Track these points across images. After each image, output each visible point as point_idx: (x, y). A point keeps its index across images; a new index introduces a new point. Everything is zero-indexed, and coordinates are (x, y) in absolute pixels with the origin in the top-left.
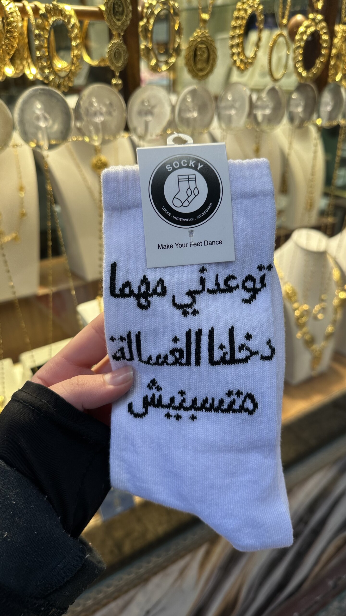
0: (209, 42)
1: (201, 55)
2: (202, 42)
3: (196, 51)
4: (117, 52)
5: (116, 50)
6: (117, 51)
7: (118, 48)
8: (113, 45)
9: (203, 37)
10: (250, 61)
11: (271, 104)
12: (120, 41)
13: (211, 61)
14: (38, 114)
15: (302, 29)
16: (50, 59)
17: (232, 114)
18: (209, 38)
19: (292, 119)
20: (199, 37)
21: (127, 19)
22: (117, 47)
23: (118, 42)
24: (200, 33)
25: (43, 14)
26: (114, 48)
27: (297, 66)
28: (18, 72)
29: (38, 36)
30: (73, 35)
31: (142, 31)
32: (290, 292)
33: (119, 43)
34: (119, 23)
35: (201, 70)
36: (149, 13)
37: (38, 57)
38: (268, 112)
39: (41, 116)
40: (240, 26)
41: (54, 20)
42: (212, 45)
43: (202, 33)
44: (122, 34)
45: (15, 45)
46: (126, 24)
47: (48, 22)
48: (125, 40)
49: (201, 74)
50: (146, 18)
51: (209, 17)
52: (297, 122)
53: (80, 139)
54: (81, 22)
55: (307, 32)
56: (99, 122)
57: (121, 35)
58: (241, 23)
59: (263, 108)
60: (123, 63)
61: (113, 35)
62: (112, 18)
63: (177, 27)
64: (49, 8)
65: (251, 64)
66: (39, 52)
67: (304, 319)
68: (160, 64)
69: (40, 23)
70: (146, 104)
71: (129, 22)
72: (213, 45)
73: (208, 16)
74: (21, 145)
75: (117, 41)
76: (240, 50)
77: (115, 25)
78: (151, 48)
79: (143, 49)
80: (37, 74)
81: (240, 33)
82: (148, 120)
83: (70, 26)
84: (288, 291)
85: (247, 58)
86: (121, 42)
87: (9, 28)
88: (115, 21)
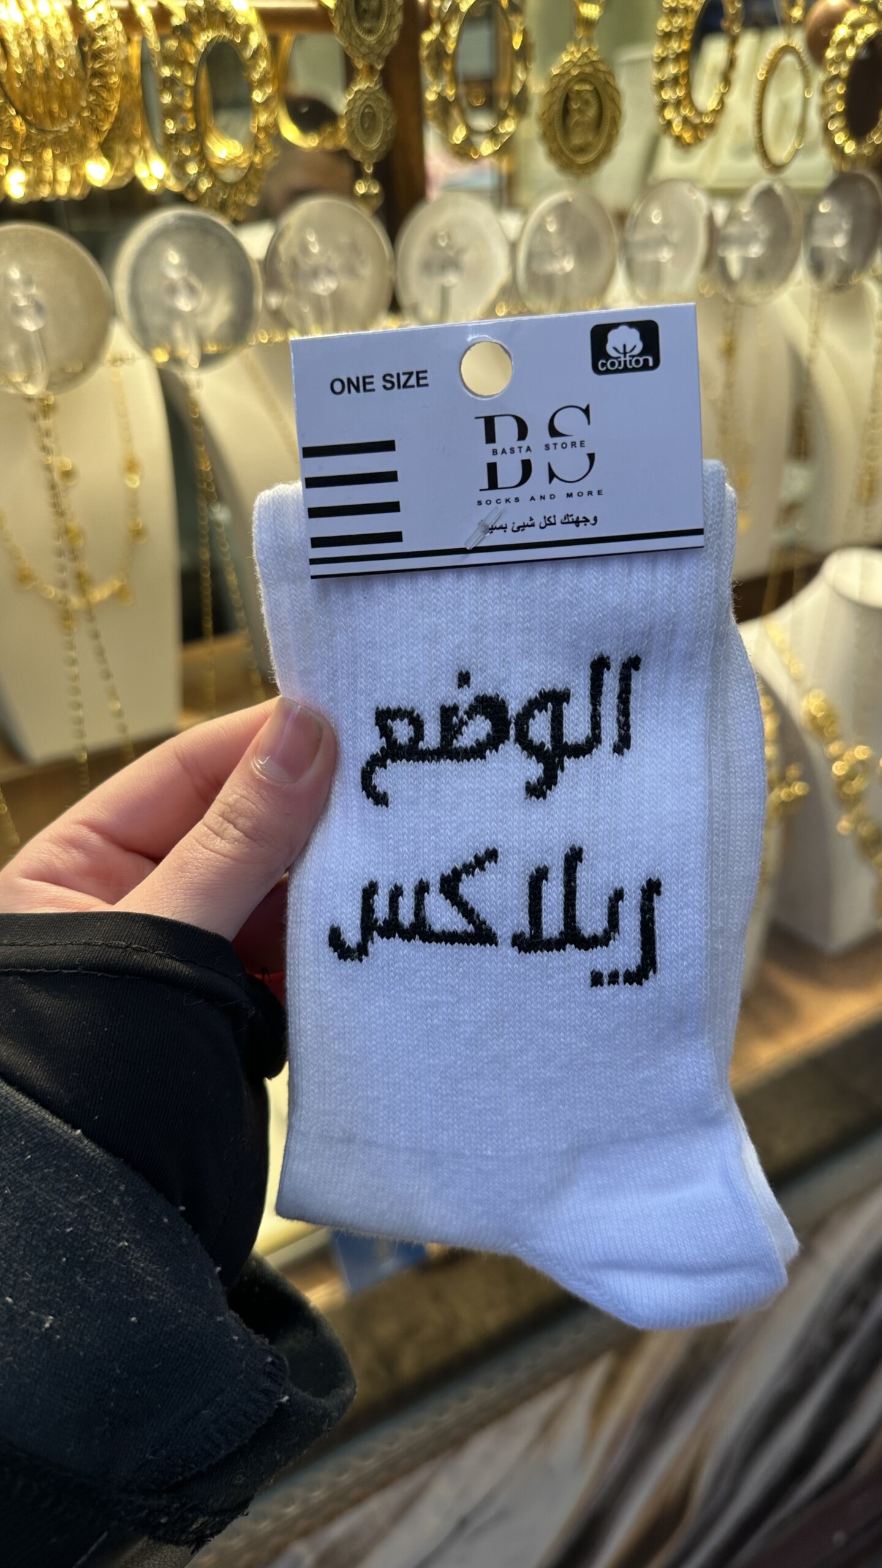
0: (602, 76)
1: (581, 111)
2: (582, 78)
3: (567, 99)
4: (369, 113)
5: (365, 108)
6: (366, 111)
7: (368, 103)
8: (358, 96)
9: (586, 64)
10: (707, 120)
11: (763, 232)
12: (376, 85)
13: (606, 128)
14: (173, 280)
15: (841, 32)
16: (198, 138)
17: (663, 261)
18: (601, 67)
19: (817, 268)
20: (573, 64)
21: (390, 28)
22: (367, 99)
23: (368, 87)
24: (578, 55)
25: (180, 26)
26: (359, 103)
27: (831, 127)
28: (119, 174)
29: (170, 84)
30: (256, 76)
31: (428, 57)
32: (820, 715)
33: (370, 91)
34: (371, 39)
35: (582, 150)
36: (446, 11)
37: (171, 135)
38: (755, 251)
39: (180, 284)
40: (681, 31)
41: (209, 40)
42: (608, 83)
43: (584, 55)
44: (379, 67)
45: (114, 106)
46: (387, 42)
47: (192, 44)
48: (387, 80)
49: (581, 160)
50: (439, 23)
51: (600, 12)
52: (831, 275)
53: (279, 338)
54: (274, 41)
55: (857, 39)
56: (325, 294)
57: (376, 70)
58: (683, 25)
59: (744, 241)
60: (383, 142)
61: (358, 70)
62: (352, 28)
63: (517, 42)
64: (195, 11)
65: (711, 127)
66: (172, 122)
67: (857, 784)
68: (476, 139)
69: (174, 49)
70: (443, 244)
71: (395, 36)
72: (612, 83)
73: (598, 9)
74: (134, 359)
75: (368, 84)
76: (680, 93)
77: (362, 42)
78: (452, 100)
79: (434, 103)
80: (168, 178)
81: (680, 51)
82: (447, 285)
83: (248, 53)
84: (814, 713)
85: (700, 114)
86: (378, 87)
87: (97, 66)
88: (360, 34)
